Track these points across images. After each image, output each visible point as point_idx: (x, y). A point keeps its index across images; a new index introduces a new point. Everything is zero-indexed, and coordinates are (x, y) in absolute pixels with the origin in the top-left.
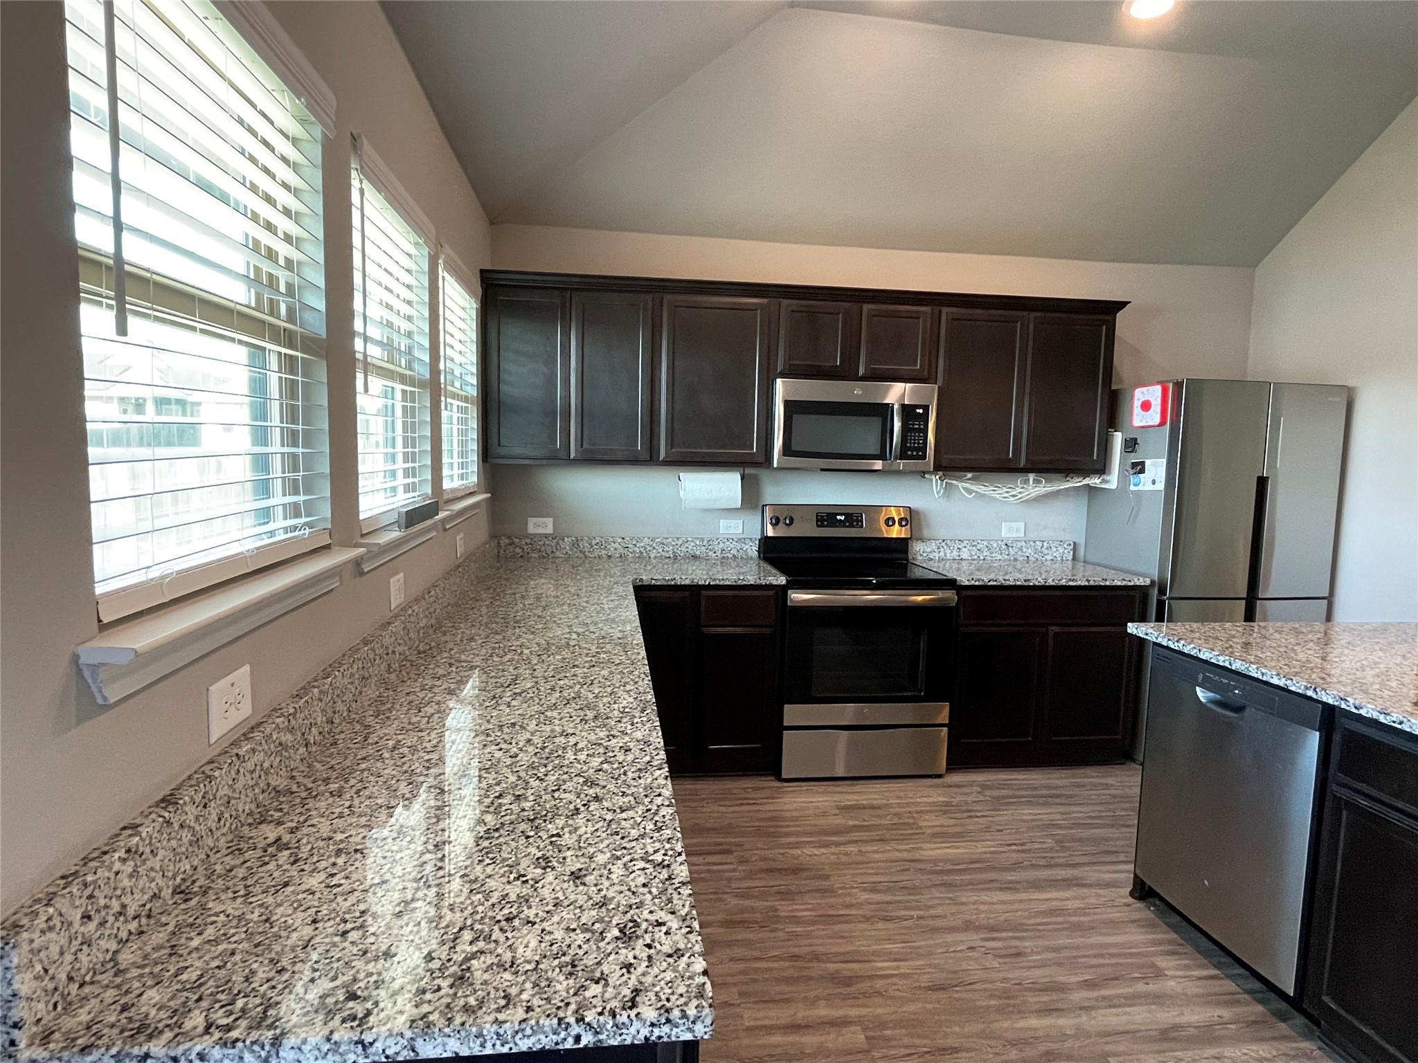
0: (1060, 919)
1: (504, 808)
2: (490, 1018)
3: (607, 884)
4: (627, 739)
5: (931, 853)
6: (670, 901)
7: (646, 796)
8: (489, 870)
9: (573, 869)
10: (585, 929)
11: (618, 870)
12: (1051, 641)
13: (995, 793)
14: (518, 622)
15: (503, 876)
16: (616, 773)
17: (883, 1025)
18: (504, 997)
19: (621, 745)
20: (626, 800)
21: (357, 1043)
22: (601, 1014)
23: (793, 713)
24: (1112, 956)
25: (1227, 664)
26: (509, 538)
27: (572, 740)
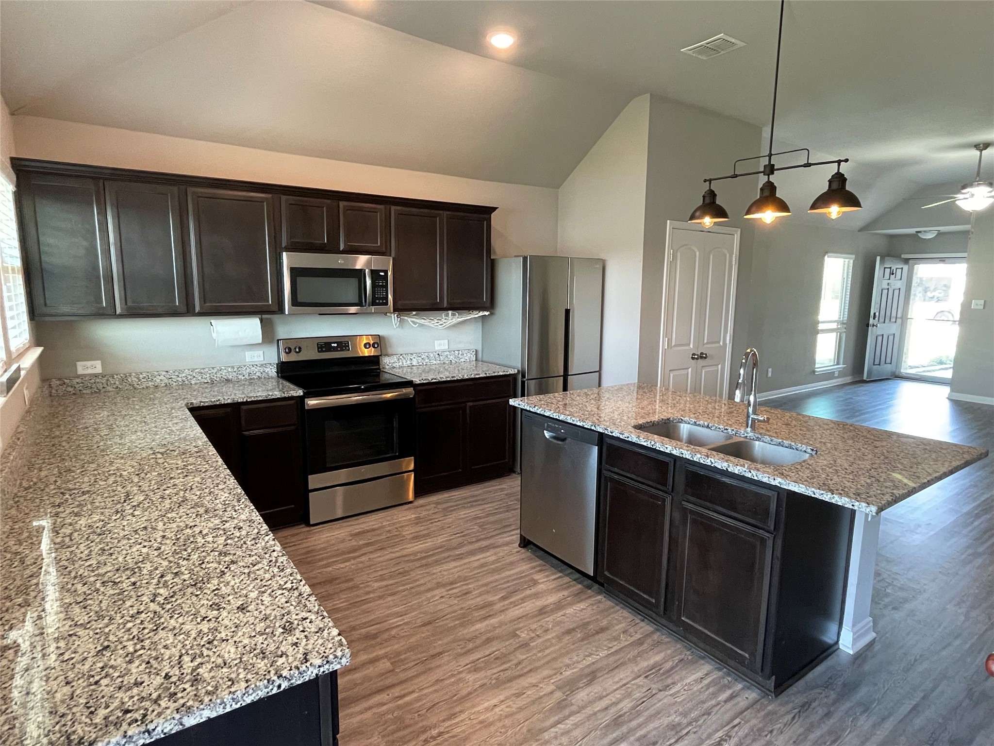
0: (486, 568)
1: (170, 583)
2: (227, 692)
3: (263, 607)
4: (236, 521)
5: (412, 549)
6: (305, 606)
7: (266, 553)
8: (180, 620)
9: (238, 606)
10: (261, 634)
11: (266, 599)
12: (468, 411)
13: (445, 506)
14: (103, 451)
15: (192, 621)
16: (239, 544)
17: (399, 654)
18: (229, 680)
19: (233, 526)
20: (253, 558)
21: (144, 732)
22: (291, 670)
23: (314, 480)
24: (514, 580)
25: (557, 417)
26: (60, 379)
27: (197, 530)
